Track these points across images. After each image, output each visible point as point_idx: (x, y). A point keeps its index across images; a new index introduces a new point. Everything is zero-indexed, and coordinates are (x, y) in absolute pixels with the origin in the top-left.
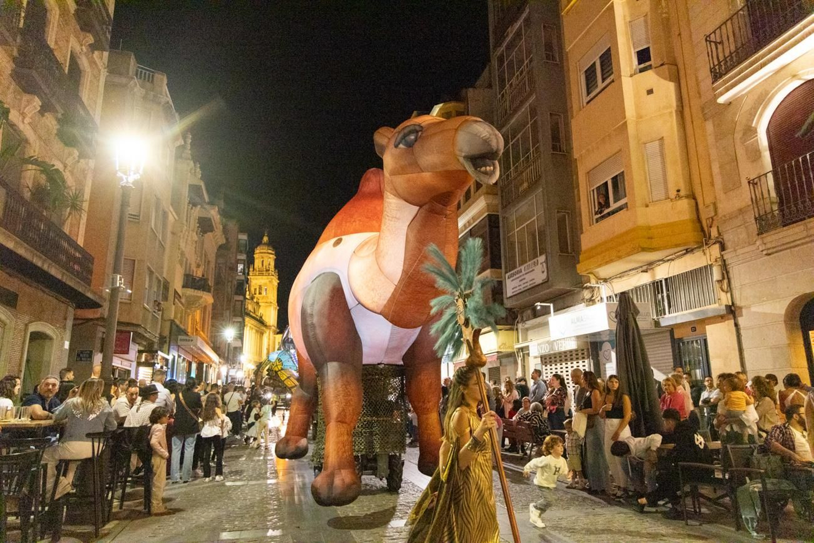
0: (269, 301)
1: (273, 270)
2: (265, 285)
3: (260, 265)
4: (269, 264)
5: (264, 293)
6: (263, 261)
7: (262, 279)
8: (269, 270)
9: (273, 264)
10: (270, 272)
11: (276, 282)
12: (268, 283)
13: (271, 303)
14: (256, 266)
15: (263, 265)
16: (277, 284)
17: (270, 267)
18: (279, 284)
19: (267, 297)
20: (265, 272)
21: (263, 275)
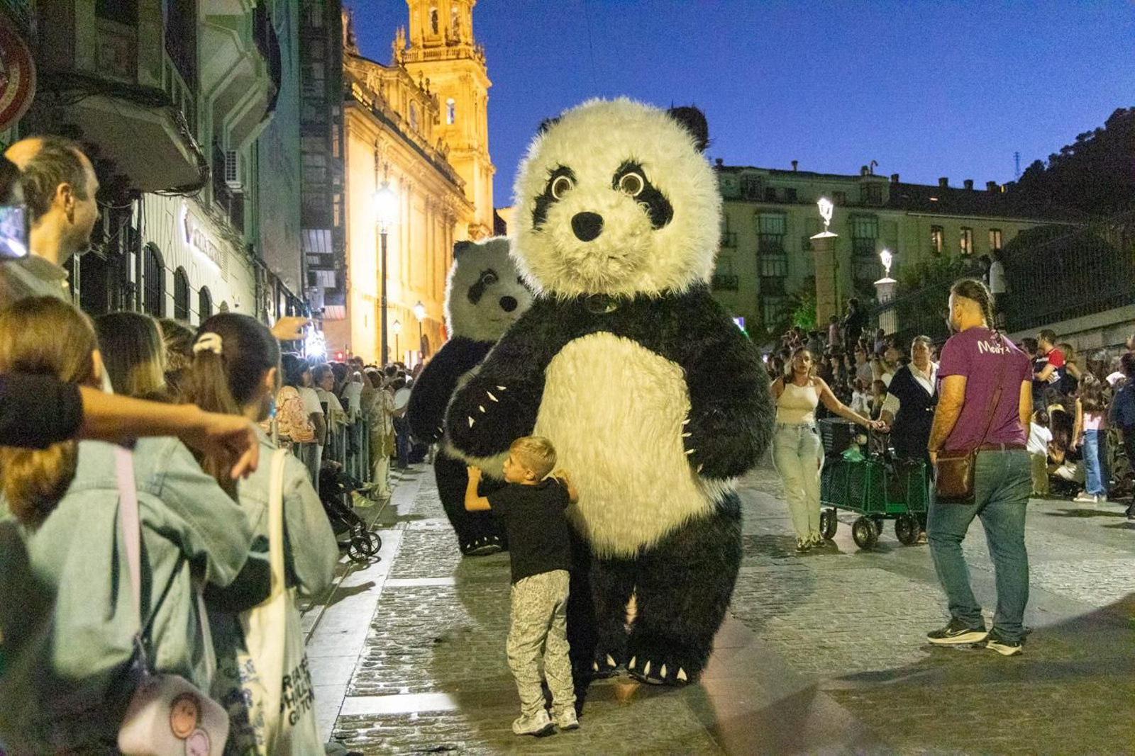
0: (465, 142)
1: (470, 40)
2: (449, 90)
3: (429, 30)
4: (457, 24)
5: (446, 120)
6: (435, 15)
7: (437, 70)
8: (457, 42)
9: (466, 21)
10: (461, 46)
11: (481, 84)
12: (457, 83)
13: (471, 148)
14: (415, 33)
15: (436, 31)
16: (485, 92)
17: (460, 32)
18: (489, 90)
19: (458, 131)
20: (444, 49)
21: (436, 57)
